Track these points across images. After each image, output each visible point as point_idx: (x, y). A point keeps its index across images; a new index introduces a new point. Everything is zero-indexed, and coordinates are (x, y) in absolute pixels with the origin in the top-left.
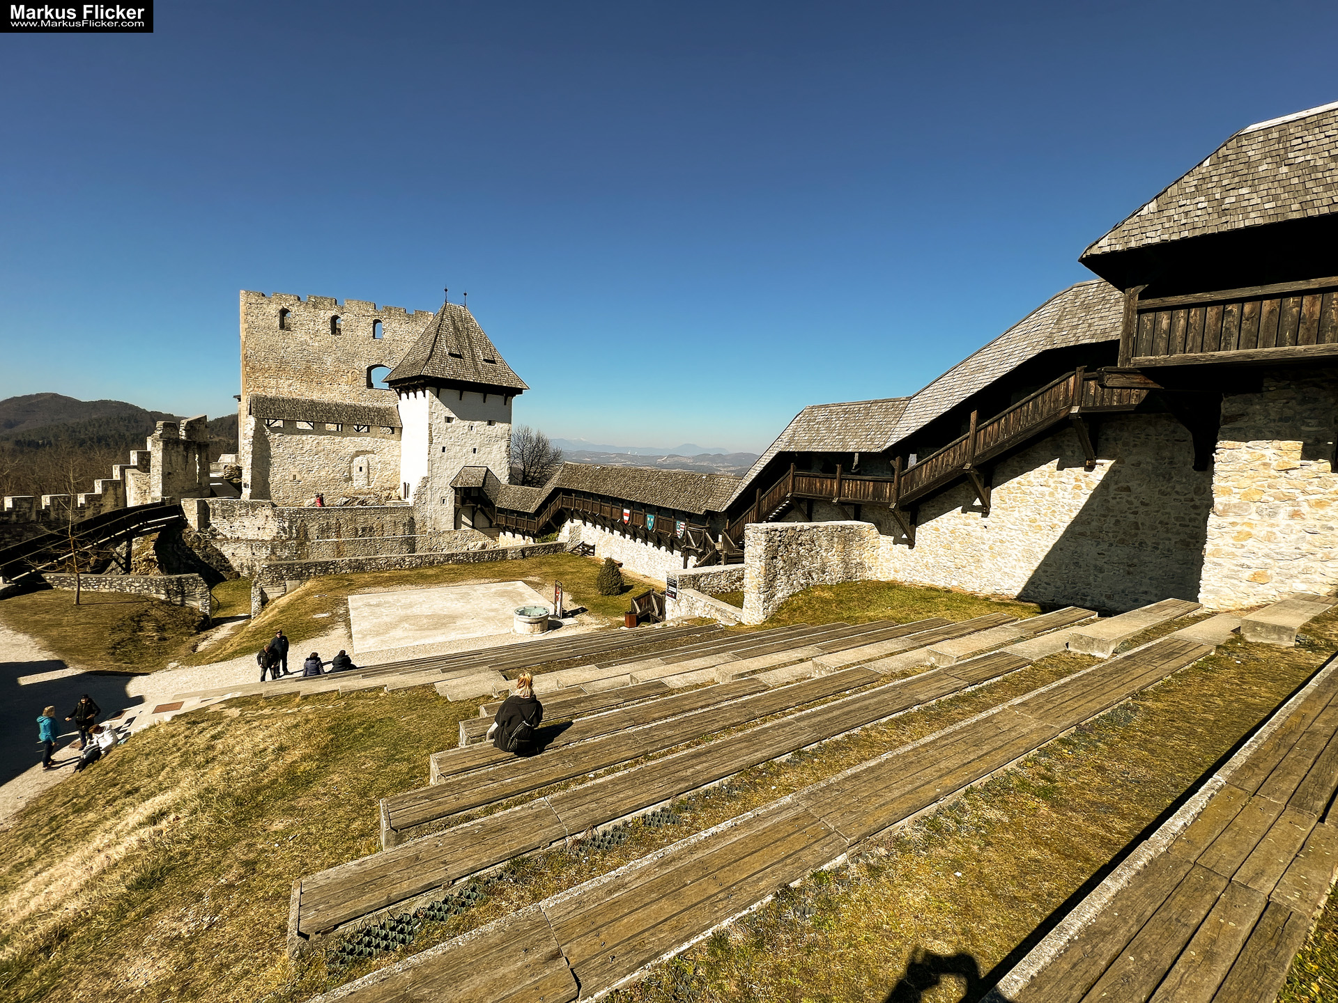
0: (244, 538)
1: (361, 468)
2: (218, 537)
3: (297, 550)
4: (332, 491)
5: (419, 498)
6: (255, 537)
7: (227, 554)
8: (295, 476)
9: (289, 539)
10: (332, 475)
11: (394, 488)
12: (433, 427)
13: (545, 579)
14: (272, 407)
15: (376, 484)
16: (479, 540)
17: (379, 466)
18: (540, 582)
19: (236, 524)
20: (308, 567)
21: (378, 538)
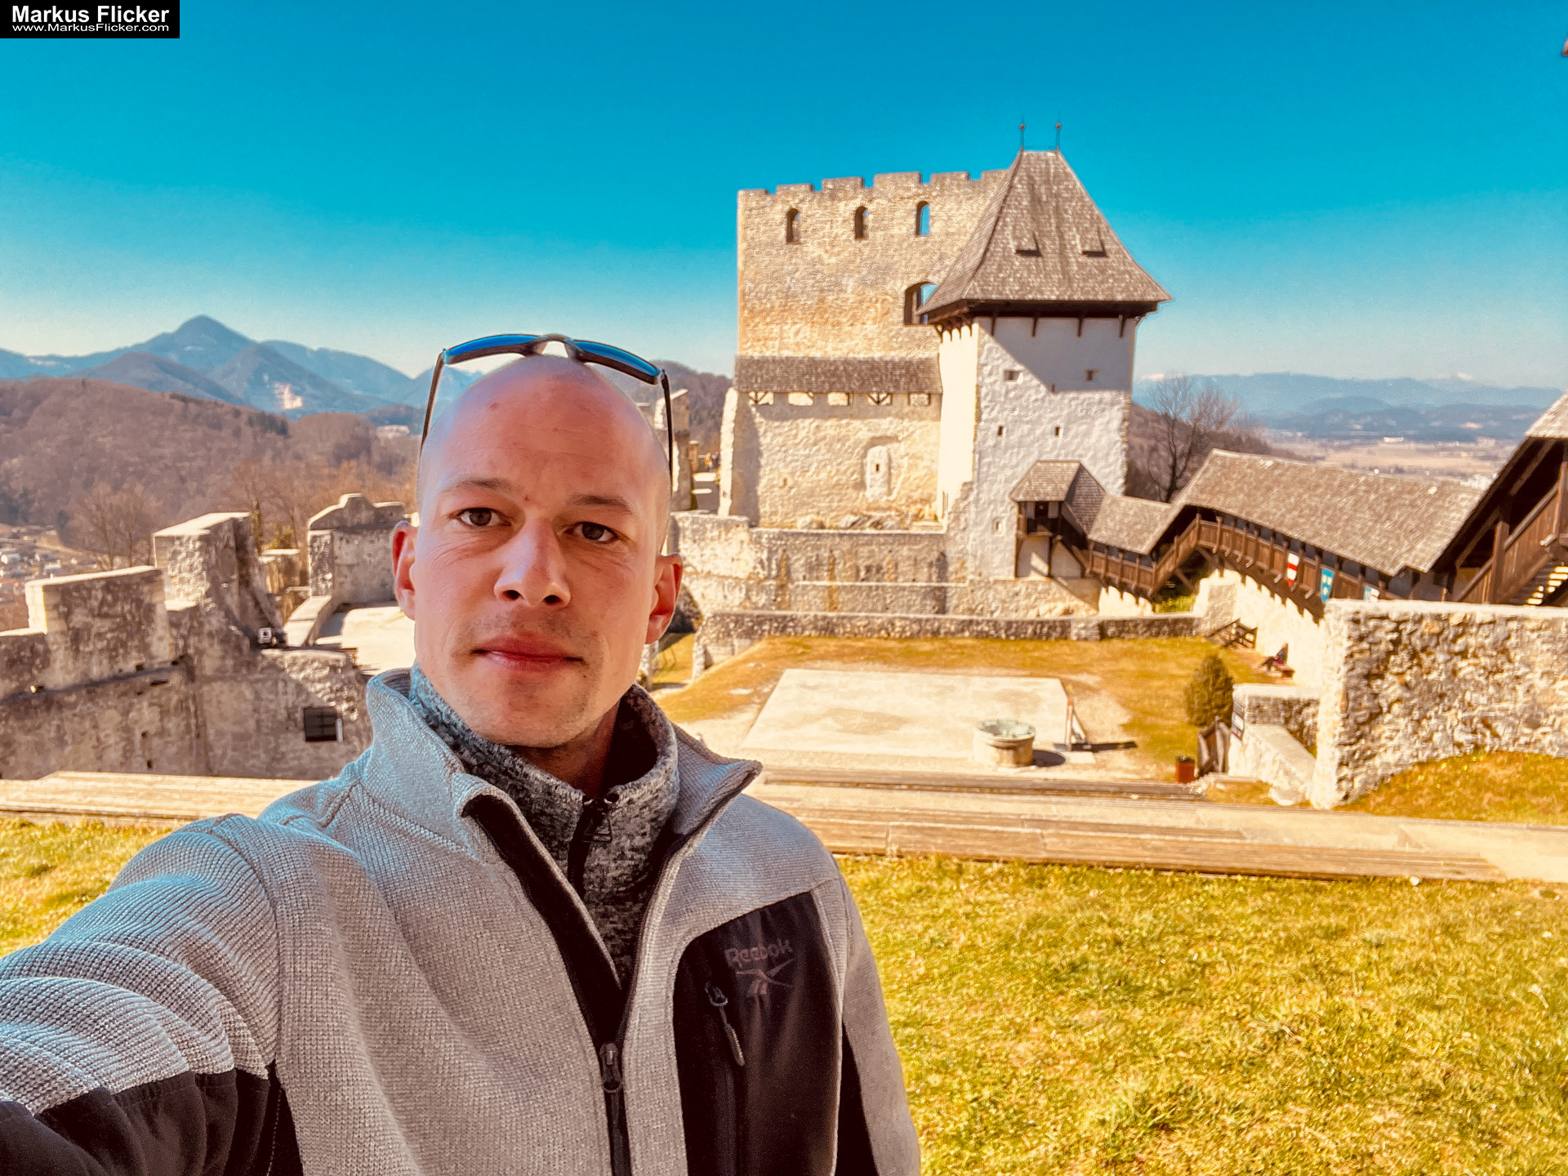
0: (715, 572)
1: (878, 466)
3: (777, 596)
4: (835, 505)
5: (957, 519)
6: (728, 573)
8: (785, 481)
9: (767, 578)
10: (835, 479)
11: (927, 501)
12: (984, 391)
13: (1109, 682)
14: (758, 373)
15: (900, 493)
16: (1057, 601)
17: (905, 461)
18: (1096, 686)
19: (707, 552)
20: (760, 621)
21: (888, 585)
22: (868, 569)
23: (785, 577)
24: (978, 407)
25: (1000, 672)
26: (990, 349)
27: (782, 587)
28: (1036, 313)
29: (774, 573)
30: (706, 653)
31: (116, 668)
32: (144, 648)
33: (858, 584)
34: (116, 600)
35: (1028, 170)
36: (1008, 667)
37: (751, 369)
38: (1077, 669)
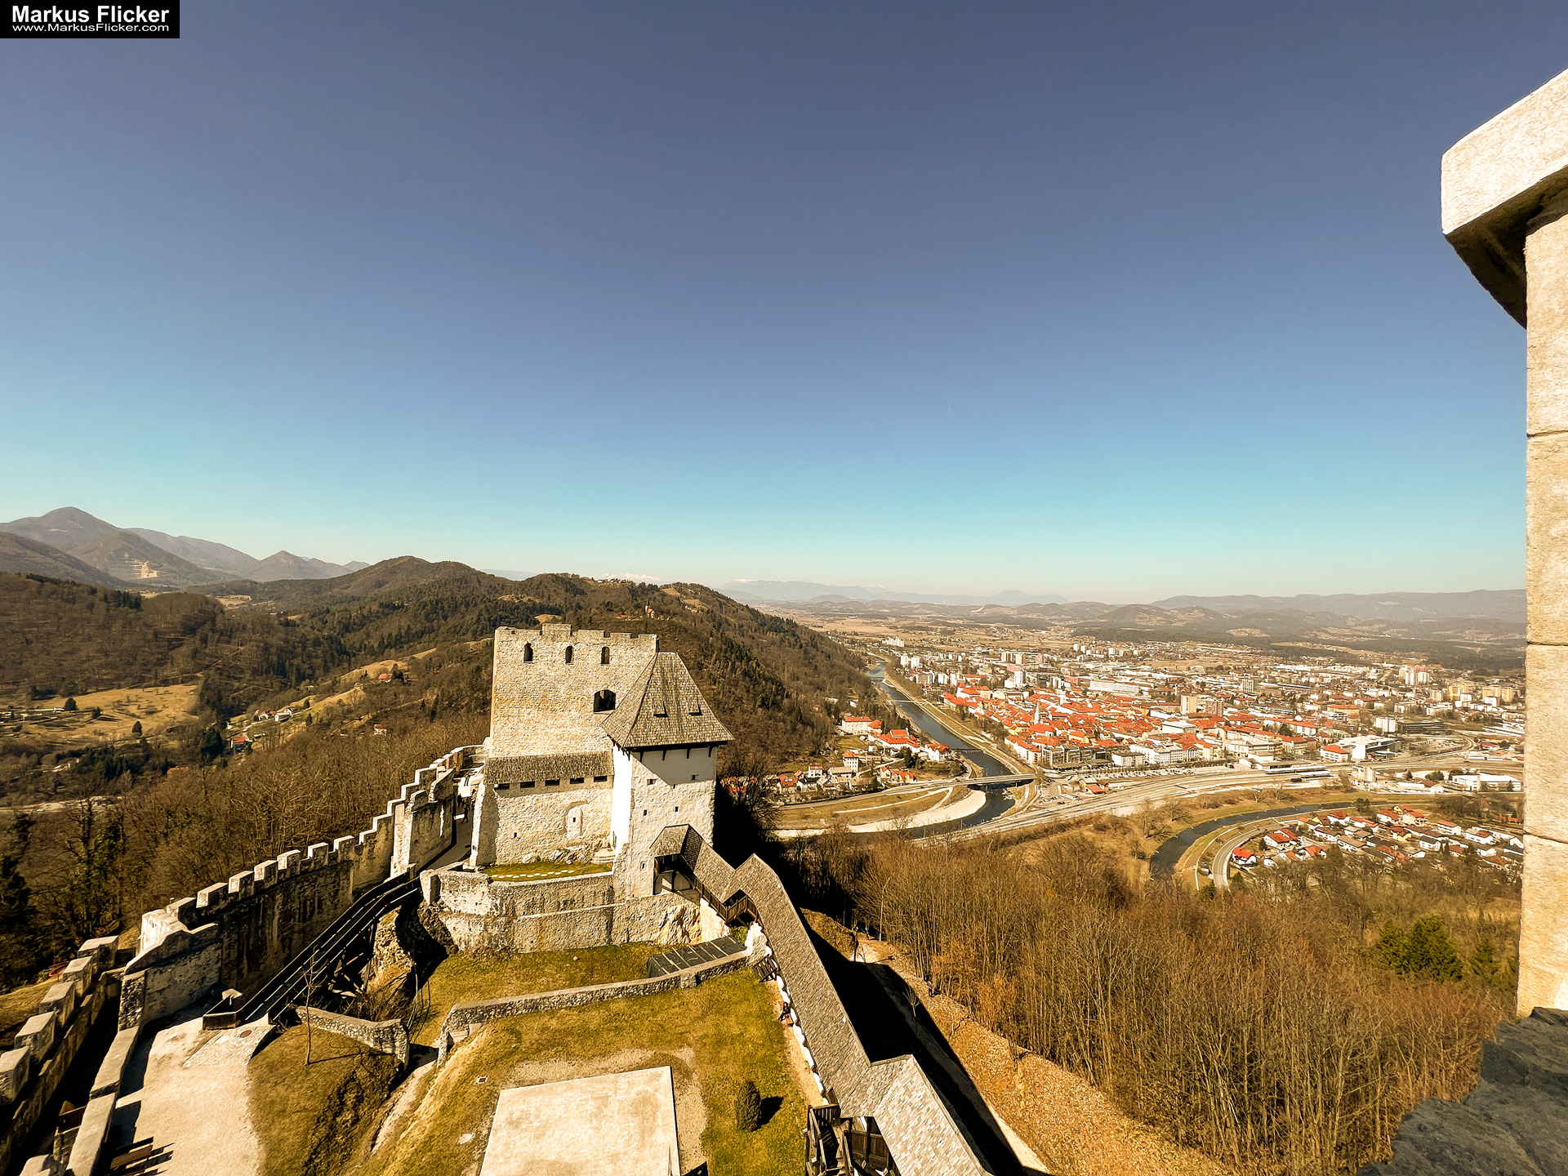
0: (464, 911)
1: (575, 819)
2: (445, 910)
3: (505, 929)
4: (547, 845)
5: (620, 865)
6: (473, 912)
7: (450, 929)
8: (515, 834)
9: (499, 916)
10: (548, 830)
11: (605, 836)
12: (636, 792)
13: (698, 1059)
14: (501, 770)
15: (588, 833)
16: (678, 904)
17: (591, 814)
18: (691, 1066)
19: (459, 898)
20: (488, 1010)
21: (578, 910)
22: (565, 903)
23: (512, 914)
24: (633, 801)
25: (637, 1056)
26: (639, 769)
27: (509, 922)
28: (665, 749)
29: (504, 912)
30: (449, 1038)
33: (559, 913)
35: (661, 665)
36: (642, 1046)
37: (497, 765)
38: (681, 1040)
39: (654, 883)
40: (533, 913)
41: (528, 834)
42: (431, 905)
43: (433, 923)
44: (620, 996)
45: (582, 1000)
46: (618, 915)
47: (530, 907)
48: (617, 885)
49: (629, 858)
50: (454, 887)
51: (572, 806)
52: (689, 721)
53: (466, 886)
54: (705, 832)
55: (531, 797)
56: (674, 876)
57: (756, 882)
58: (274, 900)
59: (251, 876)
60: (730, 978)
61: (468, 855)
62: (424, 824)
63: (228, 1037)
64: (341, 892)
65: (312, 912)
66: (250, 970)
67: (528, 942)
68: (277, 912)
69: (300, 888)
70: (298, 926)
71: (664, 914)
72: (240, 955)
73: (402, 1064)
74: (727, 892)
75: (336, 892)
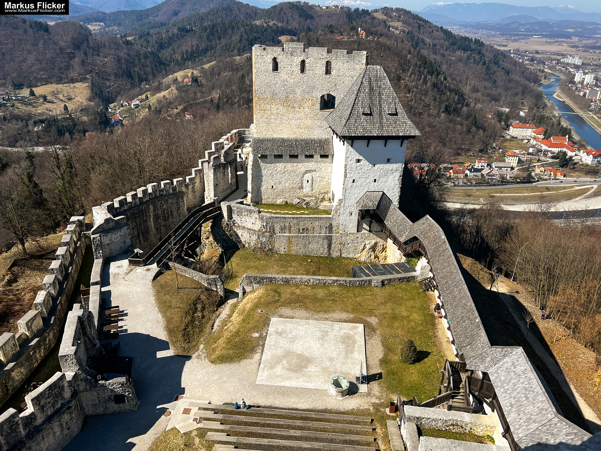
0: (246, 227)
1: (308, 181)
2: (236, 224)
3: (269, 239)
4: (291, 195)
5: (336, 212)
6: (251, 228)
7: (240, 235)
8: (272, 187)
9: (266, 232)
10: (292, 186)
11: (327, 193)
12: (348, 167)
13: (380, 323)
14: (261, 146)
15: (316, 190)
16: (372, 240)
17: (318, 179)
18: (376, 327)
19: (243, 219)
20: (263, 279)
21: (311, 235)
22: (303, 230)
23: (272, 232)
24: (345, 172)
25: (344, 316)
26: (351, 152)
27: (271, 236)
28: (369, 139)
29: (268, 230)
30: (243, 288)
31: (55, 408)
32: (63, 398)
33: (299, 235)
34: (52, 391)
35: (369, 75)
36: (347, 311)
37: (259, 144)
38: (371, 313)
39: (358, 225)
40: (285, 233)
41: (280, 187)
42: (228, 221)
43: (230, 230)
44: (335, 284)
45: (313, 283)
46: (335, 241)
47: (283, 229)
48: (334, 223)
49: (342, 209)
50: (240, 213)
51: (306, 172)
52: (387, 120)
53: (246, 213)
54: (395, 197)
55: (281, 164)
56: (371, 222)
57: (427, 233)
58: (149, 208)
59: (136, 194)
60: (404, 285)
61: (246, 196)
62: (220, 175)
63: (140, 270)
64: (181, 208)
65: (168, 216)
66: (144, 241)
67: (282, 248)
68: (152, 215)
69: (161, 203)
70: (163, 223)
71: (363, 244)
72: (138, 234)
73: (221, 297)
74: (406, 236)
75: (179, 208)
